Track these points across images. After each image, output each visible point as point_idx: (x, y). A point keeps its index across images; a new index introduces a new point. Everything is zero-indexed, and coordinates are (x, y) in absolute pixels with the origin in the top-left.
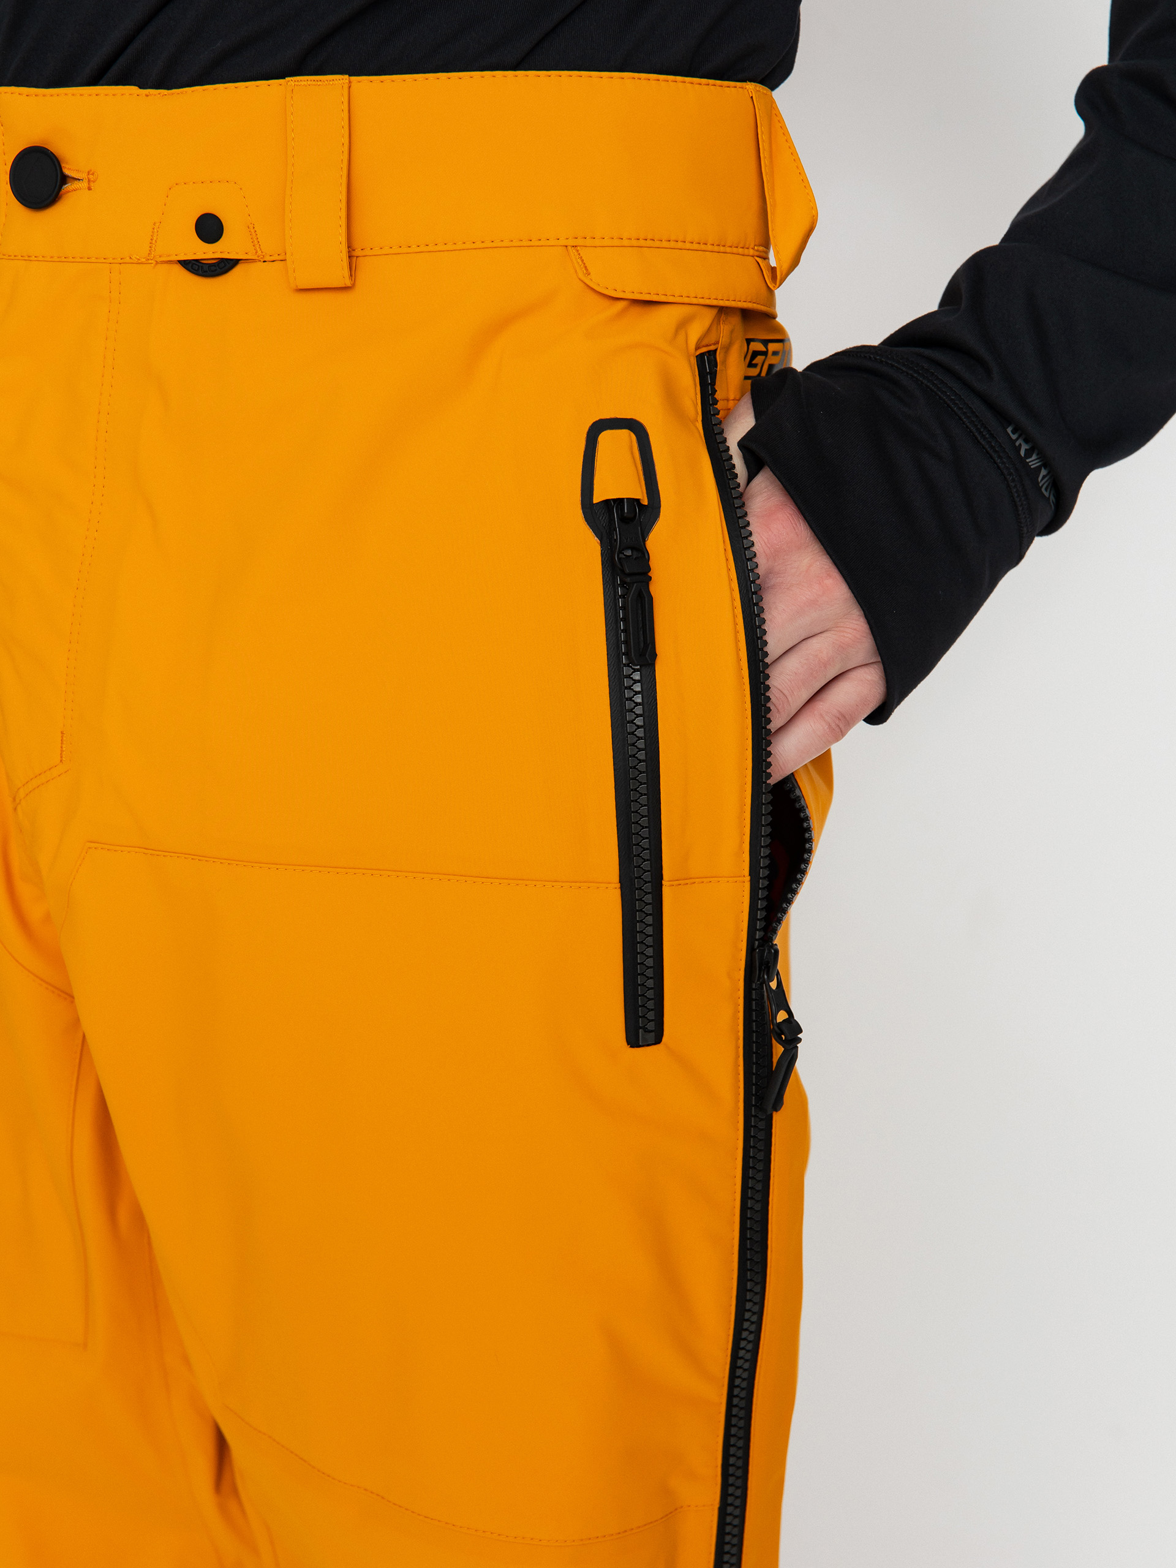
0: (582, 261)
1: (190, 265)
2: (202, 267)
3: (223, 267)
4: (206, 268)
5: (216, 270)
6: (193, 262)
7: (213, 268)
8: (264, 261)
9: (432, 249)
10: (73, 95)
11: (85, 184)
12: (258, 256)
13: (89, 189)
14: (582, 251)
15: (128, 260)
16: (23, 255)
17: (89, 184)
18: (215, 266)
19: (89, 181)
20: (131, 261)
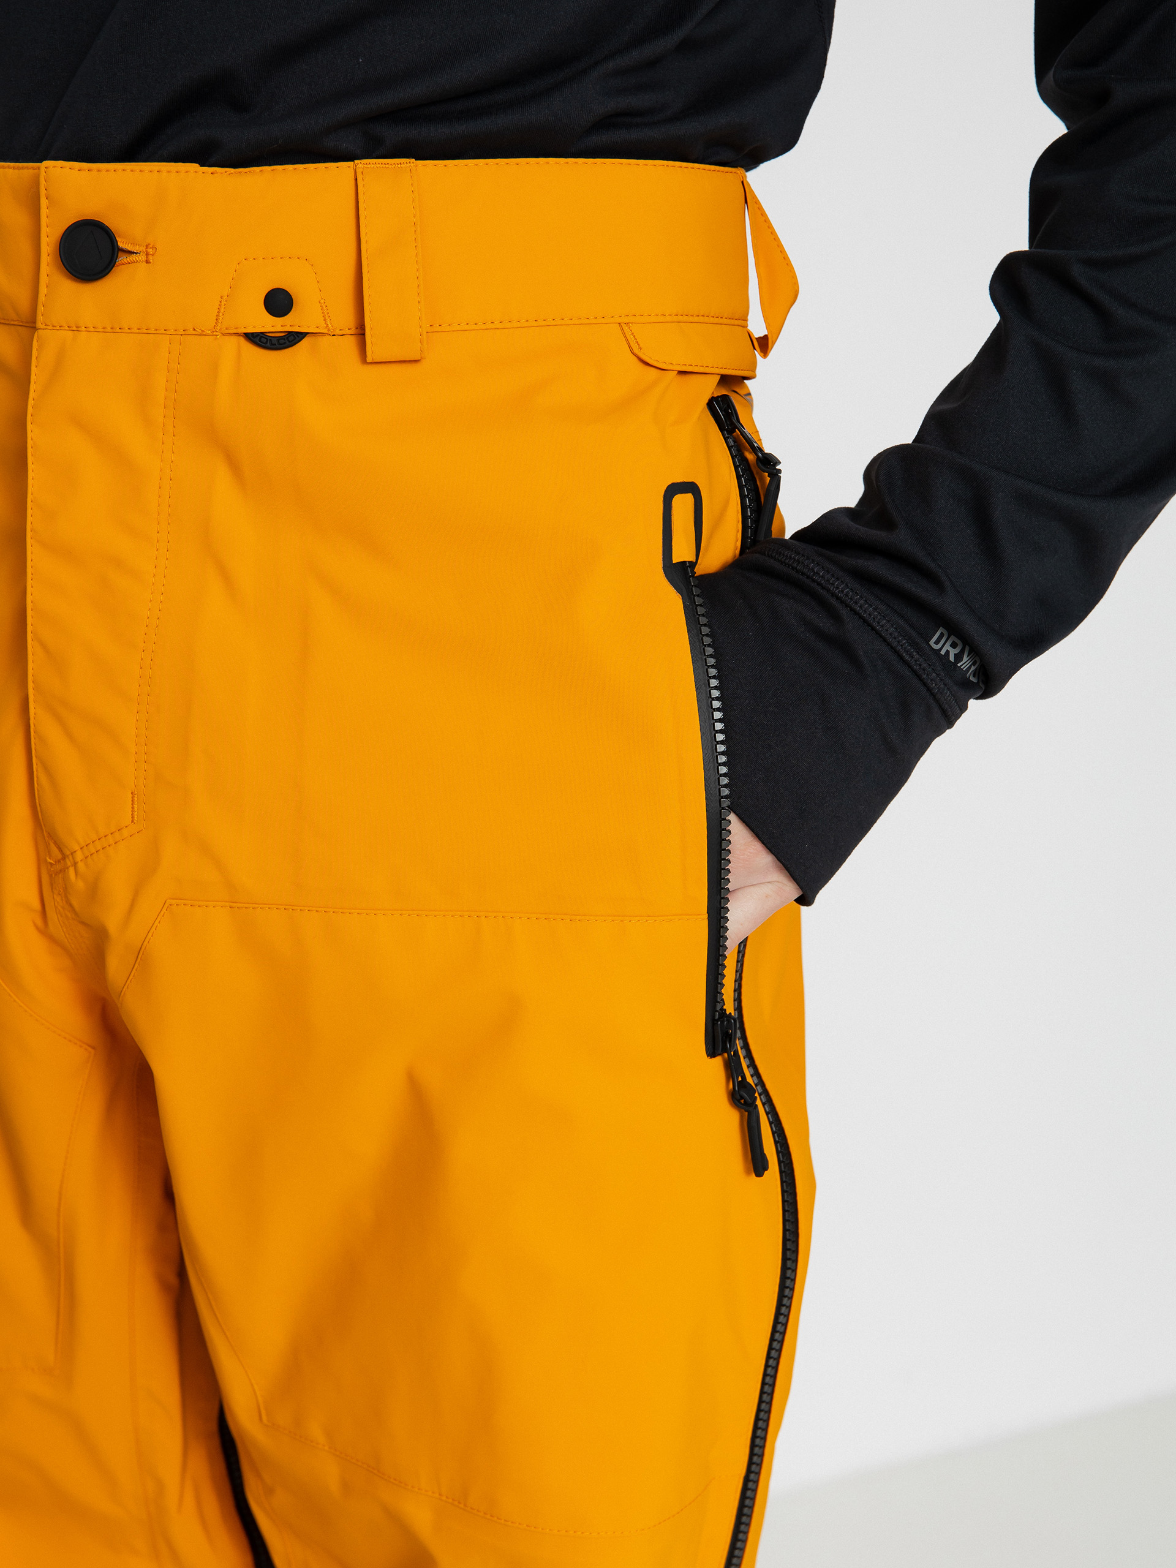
0: (634, 336)
1: (258, 338)
2: (271, 340)
3: (293, 340)
4: (275, 341)
5: (285, 343)
6: (262, 335)
7: (282, 341)
8: (334, 335)
9: (497, 327)
10: (132, 171)
11: (143, 257)
12: (329, 330)
13: (147, 262)
14: (634, 328)
15: (191, 331)
16: (70, 326)
17: (147, 257)
18: (284, 339)
19: (147, 254)
20: (194, 332)
